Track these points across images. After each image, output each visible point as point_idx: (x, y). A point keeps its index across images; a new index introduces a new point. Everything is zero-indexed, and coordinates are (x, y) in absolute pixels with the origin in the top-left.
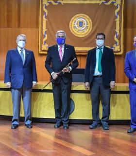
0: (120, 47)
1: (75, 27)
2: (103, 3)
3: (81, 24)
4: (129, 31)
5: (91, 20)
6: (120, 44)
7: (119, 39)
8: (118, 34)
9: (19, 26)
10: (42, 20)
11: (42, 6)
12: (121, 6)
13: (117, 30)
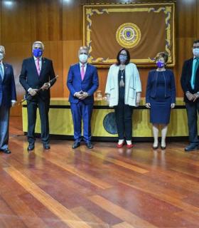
0: (172, 58)
1: (122, 37)
2: (152, 11)
3: (128, 34)
4: (181, 40)
5: (139, 30)
6: (172, 55)
7: (171, 50)
8: (169, 44)
9: (61, 39)
10: (86, 31)
11: (86, 16)
12: (171, 14)
13: (168, 40)
